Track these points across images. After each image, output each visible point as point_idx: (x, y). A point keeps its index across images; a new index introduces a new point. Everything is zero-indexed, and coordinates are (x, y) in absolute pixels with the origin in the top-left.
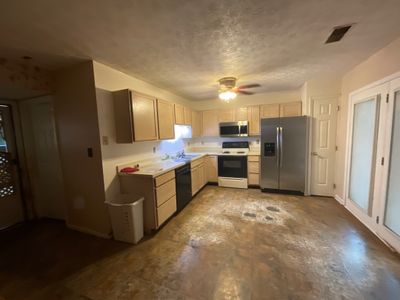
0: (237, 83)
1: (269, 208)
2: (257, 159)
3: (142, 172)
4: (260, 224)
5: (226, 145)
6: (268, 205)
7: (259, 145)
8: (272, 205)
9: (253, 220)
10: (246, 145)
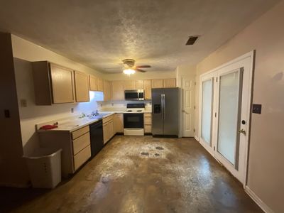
0: (136, 63)
1: (157, 148)
2: (150, 115)
3: (60, 128)
4: (151, 159)
5: (129, 106)
6: (157, 145)
7: (151, 106)
8: (159, 146)
9: (147, 157)
10: (143, 106)
